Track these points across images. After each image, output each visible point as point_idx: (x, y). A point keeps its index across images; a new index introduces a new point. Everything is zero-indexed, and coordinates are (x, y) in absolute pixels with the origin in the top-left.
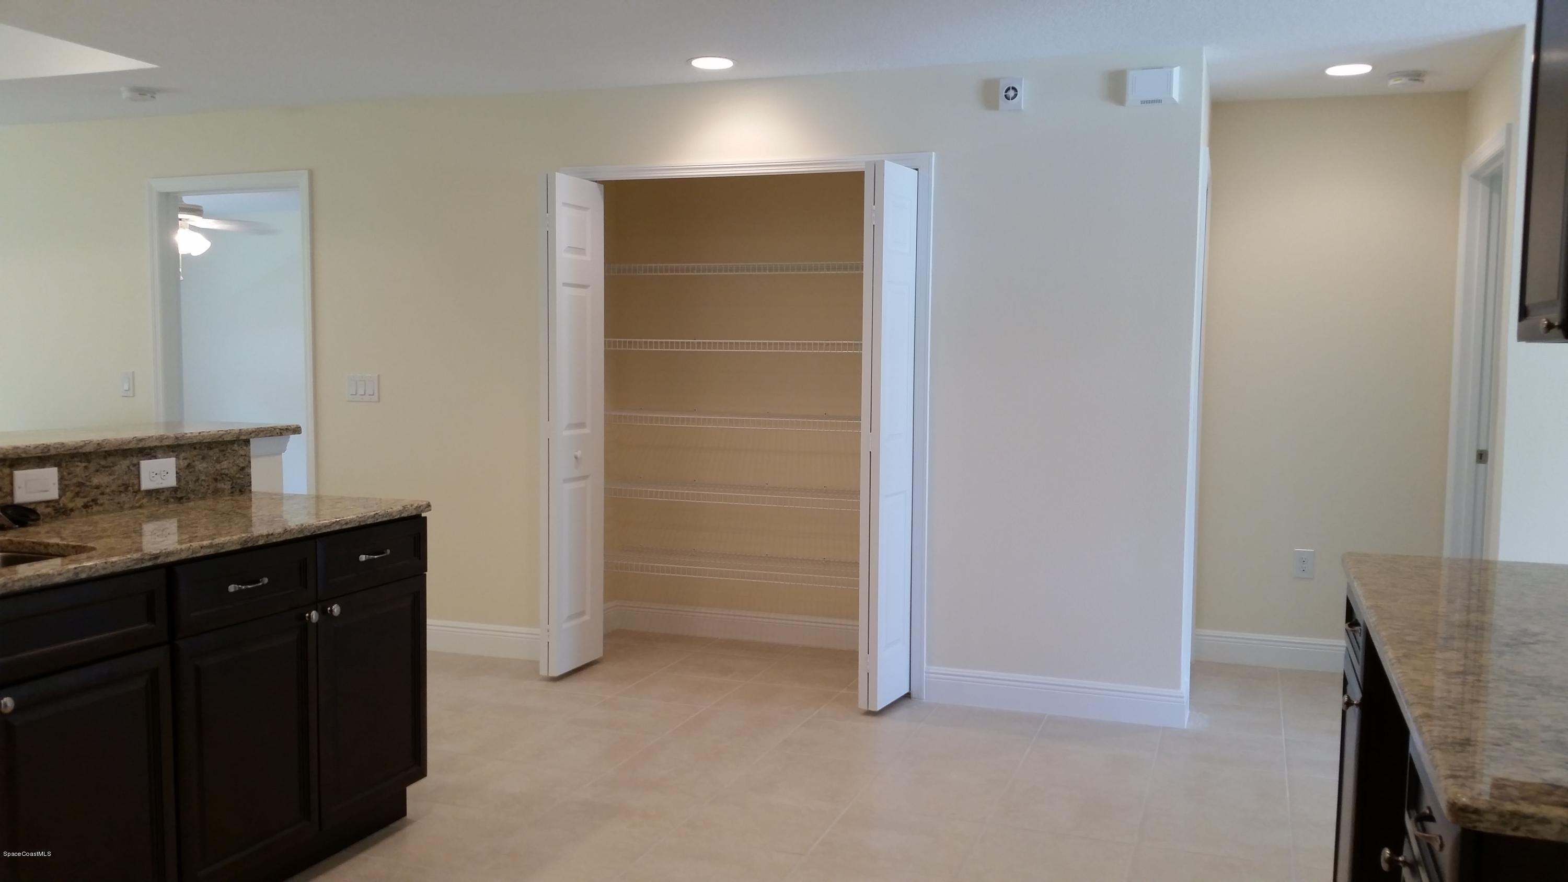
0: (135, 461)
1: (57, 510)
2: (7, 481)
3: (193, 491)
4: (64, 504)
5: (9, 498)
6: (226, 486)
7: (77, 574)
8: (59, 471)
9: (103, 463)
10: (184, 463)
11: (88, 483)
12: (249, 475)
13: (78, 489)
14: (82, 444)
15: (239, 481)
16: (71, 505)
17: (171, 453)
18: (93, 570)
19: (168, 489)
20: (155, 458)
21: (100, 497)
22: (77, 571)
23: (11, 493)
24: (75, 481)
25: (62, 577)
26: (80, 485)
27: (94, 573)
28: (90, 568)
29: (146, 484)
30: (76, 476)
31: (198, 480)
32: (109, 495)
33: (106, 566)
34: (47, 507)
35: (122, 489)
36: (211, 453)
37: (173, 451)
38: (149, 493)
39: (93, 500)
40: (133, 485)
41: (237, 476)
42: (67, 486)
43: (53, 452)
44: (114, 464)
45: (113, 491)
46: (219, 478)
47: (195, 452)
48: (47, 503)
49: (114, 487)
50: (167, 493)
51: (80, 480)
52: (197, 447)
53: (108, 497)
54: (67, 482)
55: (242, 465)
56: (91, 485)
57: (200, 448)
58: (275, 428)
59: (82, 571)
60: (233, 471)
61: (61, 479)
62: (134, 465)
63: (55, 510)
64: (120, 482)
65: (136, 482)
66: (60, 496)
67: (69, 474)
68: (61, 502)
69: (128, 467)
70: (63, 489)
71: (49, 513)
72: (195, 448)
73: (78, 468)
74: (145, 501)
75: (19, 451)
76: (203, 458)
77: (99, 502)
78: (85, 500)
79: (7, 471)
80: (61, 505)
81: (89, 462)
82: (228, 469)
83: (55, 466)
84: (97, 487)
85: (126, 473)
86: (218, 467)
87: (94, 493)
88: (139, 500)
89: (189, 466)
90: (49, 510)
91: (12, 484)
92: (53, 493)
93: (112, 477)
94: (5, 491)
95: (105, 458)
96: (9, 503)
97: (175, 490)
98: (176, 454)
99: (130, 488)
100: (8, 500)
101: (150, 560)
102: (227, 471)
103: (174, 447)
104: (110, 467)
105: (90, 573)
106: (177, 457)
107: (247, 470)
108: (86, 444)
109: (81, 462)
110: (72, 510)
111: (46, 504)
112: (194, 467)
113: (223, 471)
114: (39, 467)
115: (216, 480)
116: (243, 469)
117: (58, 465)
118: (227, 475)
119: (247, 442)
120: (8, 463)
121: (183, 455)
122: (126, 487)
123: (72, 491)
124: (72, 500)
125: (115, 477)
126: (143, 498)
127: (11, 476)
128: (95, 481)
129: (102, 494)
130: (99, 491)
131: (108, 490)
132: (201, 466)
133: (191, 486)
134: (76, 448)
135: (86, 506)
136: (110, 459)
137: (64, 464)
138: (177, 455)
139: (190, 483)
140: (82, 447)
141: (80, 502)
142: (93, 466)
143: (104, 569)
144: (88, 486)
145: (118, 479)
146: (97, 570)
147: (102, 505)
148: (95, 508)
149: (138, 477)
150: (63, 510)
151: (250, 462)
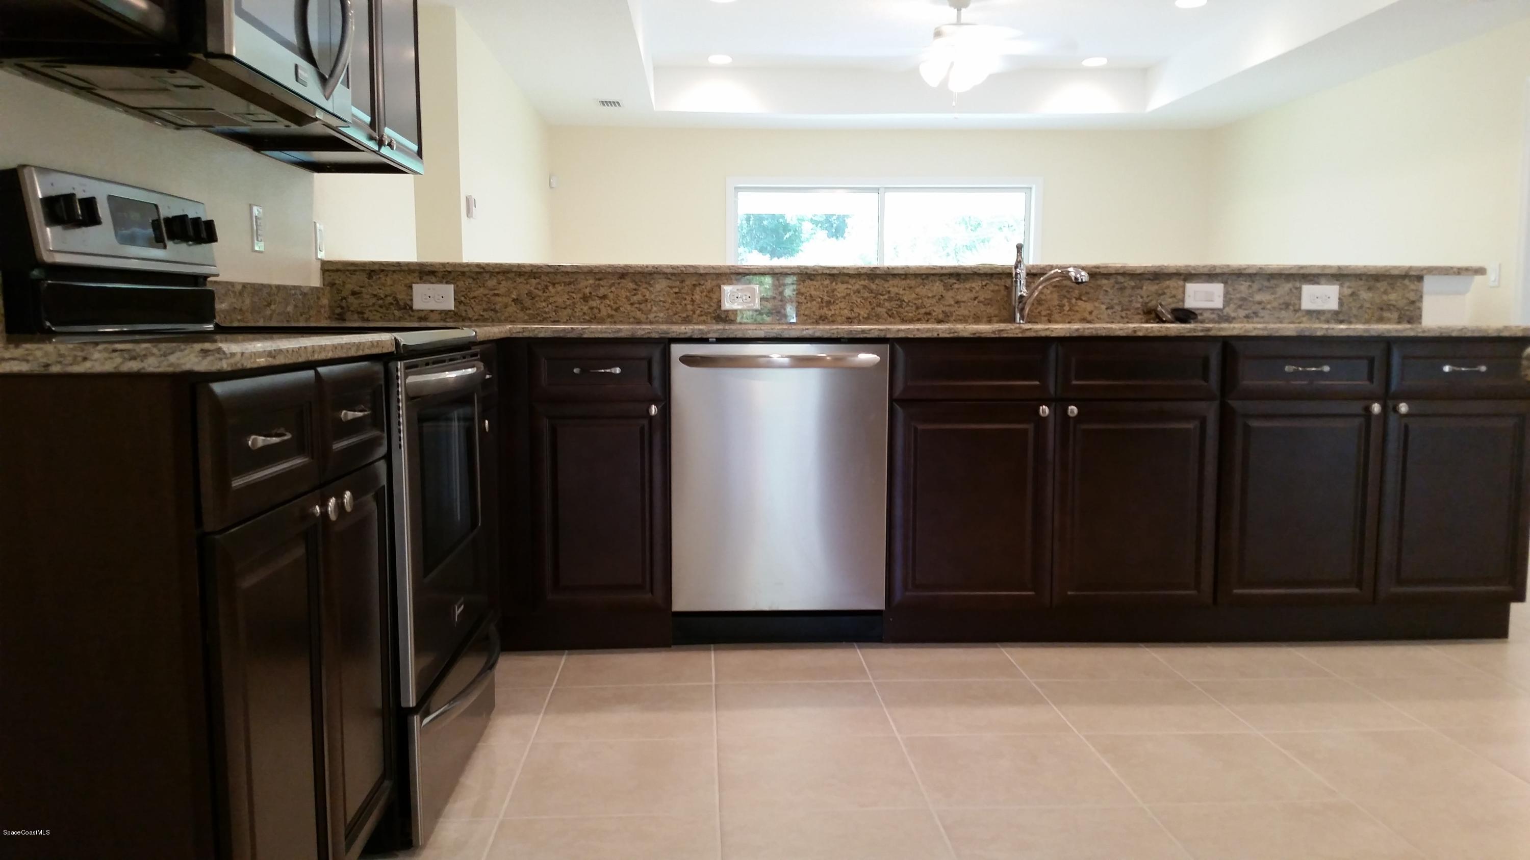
0: (1298, 284)
1: (1219, 316)
2: (1181, 289)
3: (1355, 316)
4: (1227, 313)
5: (1181, 303)
6: (1395, 315)
7: (1135, 331)
8: (1225, 287)
9: (1266, 284)
10: (1347, 291)
11: (1251, 299)
12: (1420, 309)
13: (1240, 303)
14: (1247, 266)
15: (1408, 313)
16: (1233, 315)
17: (1335, 282)
18: (1149, 331)
19: (1329, 311)
20: (1318, 283)
21: (1261, 311)
22: (1135, 329)
23: (1183, 301)
24: (1238, 296)
25: (1122, 331)
26: (1244, 299)
27: (1150, 332)
28: (1147, 329)
29: (1306, 305)
30: (1240, 292)
31: (1361, 307)
32: (1270, 310)
33: (1161, 329)
34: (1213, 313)
35: (1283, 306)
36: (1378, 285)
37: (1337, 280)
38: (1309, 313)
39: (1254, 313)
40: (1294, 305)
41: (1406, 308)
42: (1231, 299)
43: (1218, 271)
44: (1277, 286)
45: (1274, 308)
46: (1384, 307)
47: (1361, 283)
48: (1213, 310)
49: (1275, 304)
50: (1329, 315)
51: (1243, 295)
52: (1363, 279)
53: (1269, 312)
54: (1232, 296)
55: (1412, 298)
56: (1253, 301)
57: (1367, 280)
58: (1452, 268)
59: (1140, 330)
60: (1402, 303)
61: (1226, 294)
62: (1296, 288)
63: (1218, 316)
64: (1281, 301)
65: (1296, 302)
66: (1224, 307)
67: (1234, 290)
68: (1224, 311)
69: (1291, 290)
70: (1227, 300)
71: (1214, 319)
72: (1361, 279)
73: (1243, 287)
74: (1304, 319)
75: (1190, 269)
76: (1370, 289)
77: (1260, 315)
78: (1247, 312)
79: (1181, 283)
80: (1225, 314)
81: (1253, 282)
82: (1396, 301)
83: (1222, 283)
84: (1260, 303)
85: (1288, 294)
86: (1385, 297)
87: (1256, 307)
88: (1299, 318)
89: (1353, 294)
90: (1214, 316)
91: (1184, 293)
92: (1218, 303)
93: (1273, 296)
94: (1178, 298)
95: (1269, 280)
96: (1181, 307)
97: (1336, 313)
98: (1341, 282)
99: (1291, 308)
100: (1179, 306)
101: (1202, 331)
102: (1394, 303)
103: (1338, 276)
104: (1272, 287)
105: (1146, 333)
106: (1341, 286)
107: (1417, 304)
108: (1249, 267)
109: (1246, 281)
110: (1234, 318)
111: (1210, 311)
112: (1358, 295)
113: (1391, 303)
114: (1208, 282)
115: (1382, 309)
116: (1413, 302)
117: (1225, 283)
118: (1394, 306)
119: (1420, 278)
120: (1182, 277)
121: (1347, 284)
122: (1287, 305)
123: (1235, 304)
124: (1235, 311)
125: (1277, 296)
126: (1303, 316)
127: (1184, 287)
128: (1258, 297)
129: (1263, 309)
130: (1261, 306)
131: (1269, 306)
132: (1365, 295)
133: (1354, 311)
134: (1239, 270)
135: (1247, 317)
136: (1273, 282)
137: (1230, 282)
138: (1341, 284)
139: (1353, 308)
140: (1245, 269)
141: (1242, 313)
142: (1255, 286)
143: (1160, 331)
144: (1250, 301)
145: (1279, 298)
146: (1153, 331)
147: (1263, 317)
148: (1255, 320)
149: (1300, 298)
150: (1226, 318)
151: (1421, 297)
